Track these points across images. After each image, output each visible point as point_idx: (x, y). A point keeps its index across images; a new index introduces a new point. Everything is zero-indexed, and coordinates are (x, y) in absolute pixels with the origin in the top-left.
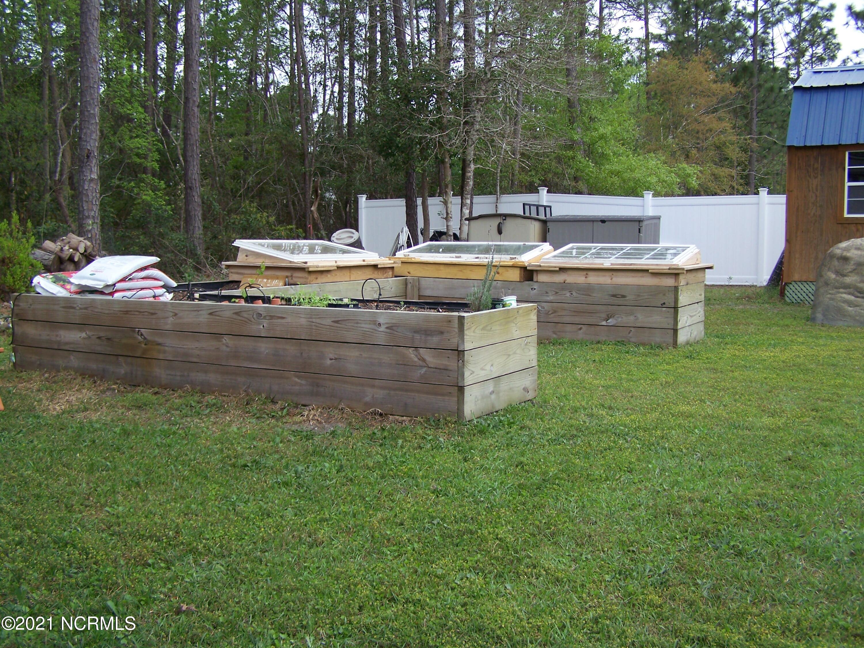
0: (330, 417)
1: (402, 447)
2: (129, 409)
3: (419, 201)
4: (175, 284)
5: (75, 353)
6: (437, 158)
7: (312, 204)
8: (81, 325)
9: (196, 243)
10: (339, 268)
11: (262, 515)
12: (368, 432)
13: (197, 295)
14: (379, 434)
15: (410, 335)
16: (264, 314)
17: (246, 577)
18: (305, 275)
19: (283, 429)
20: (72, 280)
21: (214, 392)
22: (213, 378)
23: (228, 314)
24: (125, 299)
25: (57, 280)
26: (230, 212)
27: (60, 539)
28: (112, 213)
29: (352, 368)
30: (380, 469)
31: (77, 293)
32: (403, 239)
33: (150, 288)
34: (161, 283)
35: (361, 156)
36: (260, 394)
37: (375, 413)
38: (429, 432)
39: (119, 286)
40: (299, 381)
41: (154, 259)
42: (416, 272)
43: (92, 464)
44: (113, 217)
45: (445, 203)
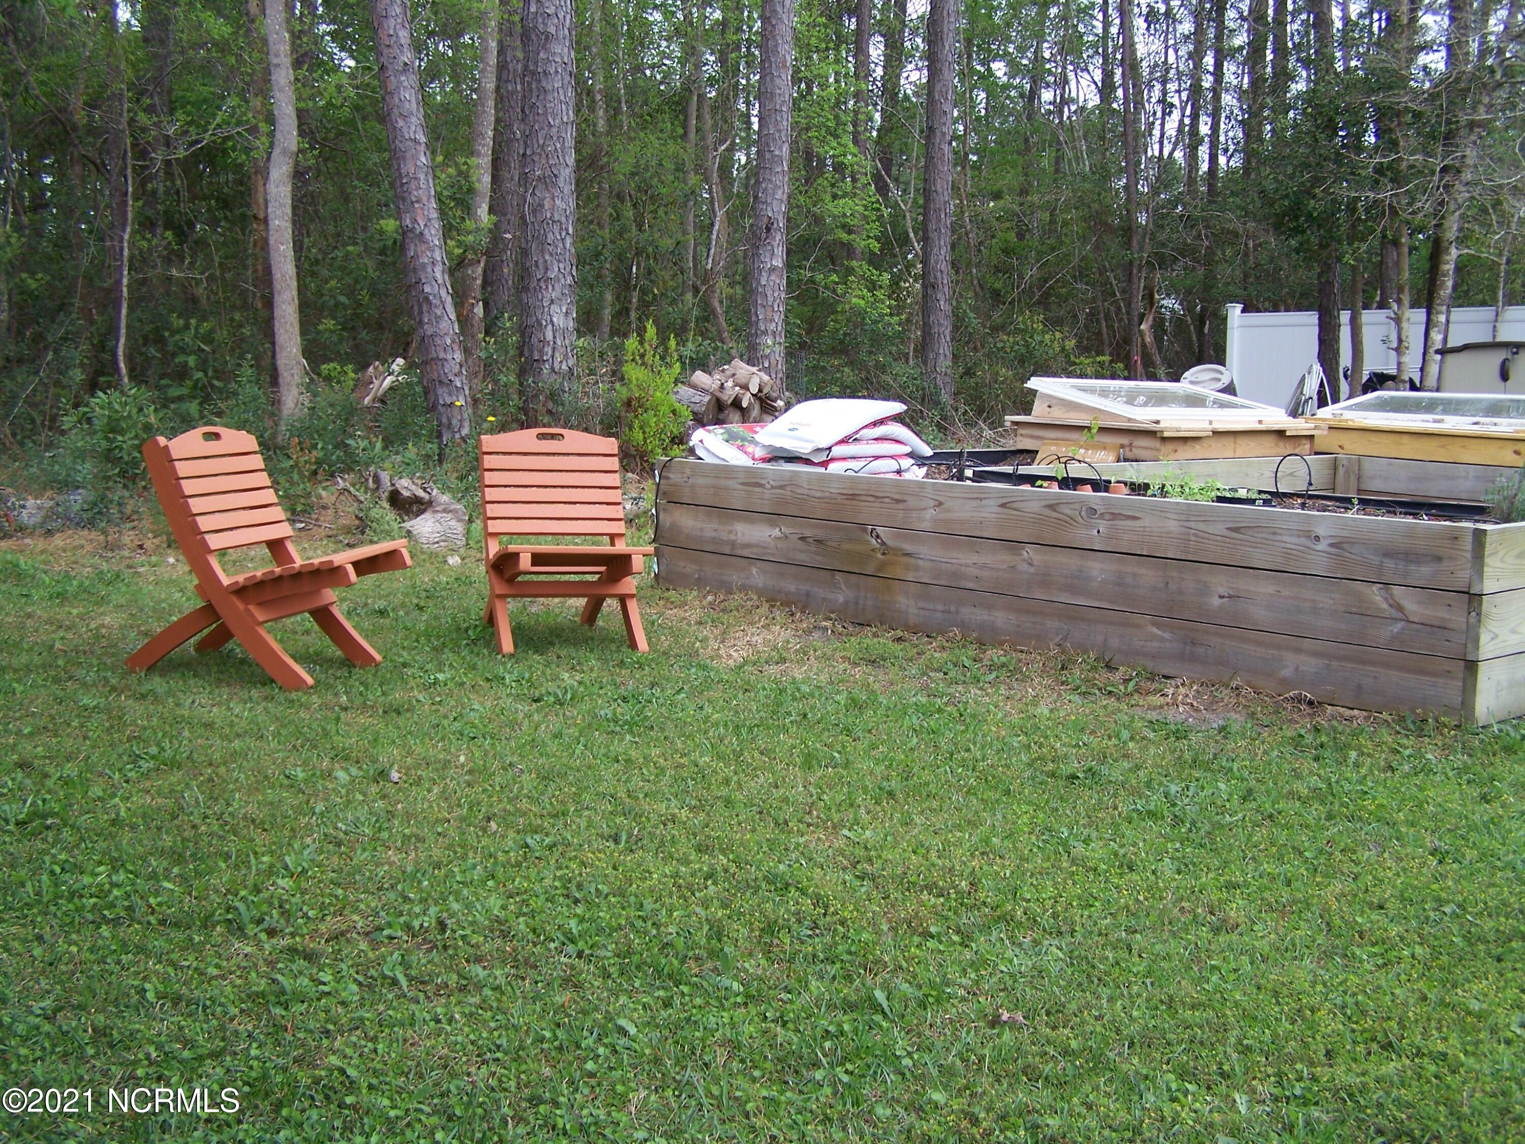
0: (1214, 701)
1: (1357, 765)
2: (855, 664)
3: (1345, 317)
4: (928, 452)
5: (759, 563)
6: (1384, 237)
7: (1142, 318)
8: (774, 516)
9: (939, 382)
10: (1216, 433)
11: (1121, 866)
12: (1289, 734)
13: (969, 473)
14: (1309, 739)
15: (1376, 560)
16: (1100, 509)
17: (1108, 974)
18: (1156, 444)
19: (1133, 717)
20: (758, 437)
21: (1001, 644)
22: (1001, 618)
23: (1034, 507)
24: (850, 473)
25: (731, 438)
26: (995, 329)
27: (776, 876)
28: (799, 327)
29: (1259, 614)
30: (1323, 803)
31: (764, 460)
32: (1311, 387)
33: (892, 457)
34: (907, 449)
35: (1236, 235)
36: (1085, 651)
37: (1299, 699)
38: (1405, 741)
39: (837, 451)
40: (1159, 633)
41: (897, 407)
42: (1355, 446)
43: (809, 754)
44: (800, 335)
45: (1398, 320)
